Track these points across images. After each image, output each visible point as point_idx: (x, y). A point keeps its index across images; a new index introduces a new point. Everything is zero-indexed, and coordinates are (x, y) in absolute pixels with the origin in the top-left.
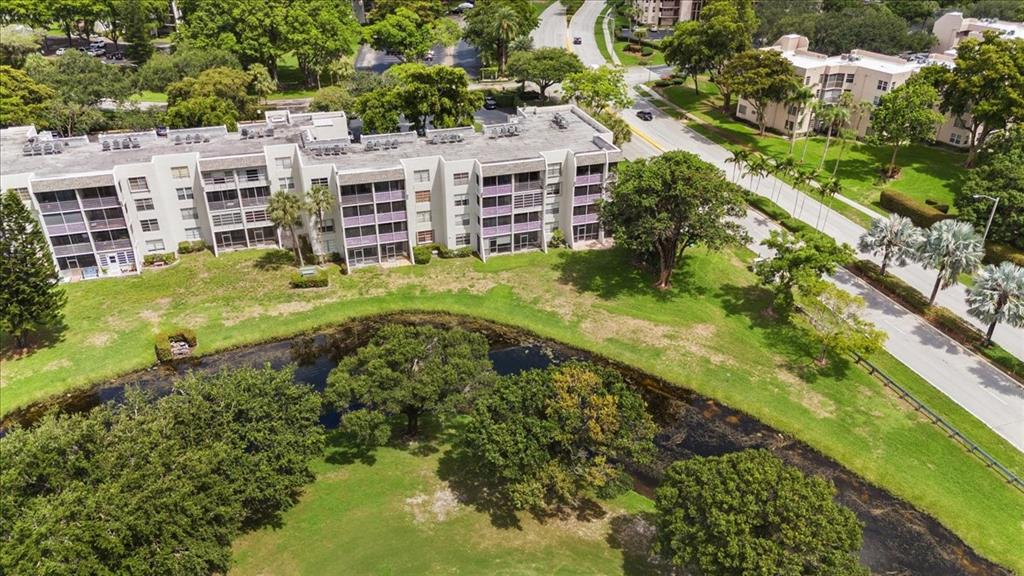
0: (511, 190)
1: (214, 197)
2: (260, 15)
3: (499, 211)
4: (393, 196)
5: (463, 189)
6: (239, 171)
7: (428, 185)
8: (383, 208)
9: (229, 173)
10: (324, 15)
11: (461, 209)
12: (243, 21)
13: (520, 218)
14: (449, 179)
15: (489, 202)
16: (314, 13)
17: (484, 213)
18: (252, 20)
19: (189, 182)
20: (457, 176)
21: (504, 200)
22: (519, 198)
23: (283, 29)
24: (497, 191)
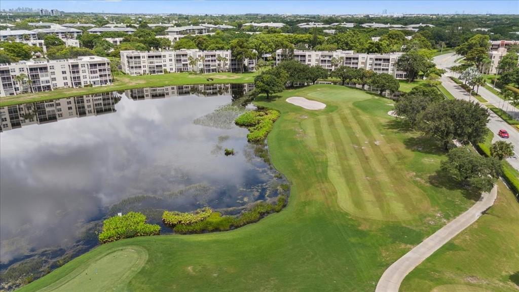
0: (382, 62)
1: (322, 61)
2: (345, 39)
3: (378, 67)
4: (355, 61)
5: (371, 61)
6: (328, 56)
7: (364, 61)
8: (353, 63)
9: (326, 56)
10: (361, 40)
11: (370, 66)
12: (340, 40)
13: (383, 69)
14: (368, 59)
15: (376, 64)
16: (359, 40)
17: (374, 67)
18: (342, 40)
19: (318, 58)
20: (370, 58)
21: (380, 65)
22: (383, 65)
23: (349, 42)
24: (378, 62)
